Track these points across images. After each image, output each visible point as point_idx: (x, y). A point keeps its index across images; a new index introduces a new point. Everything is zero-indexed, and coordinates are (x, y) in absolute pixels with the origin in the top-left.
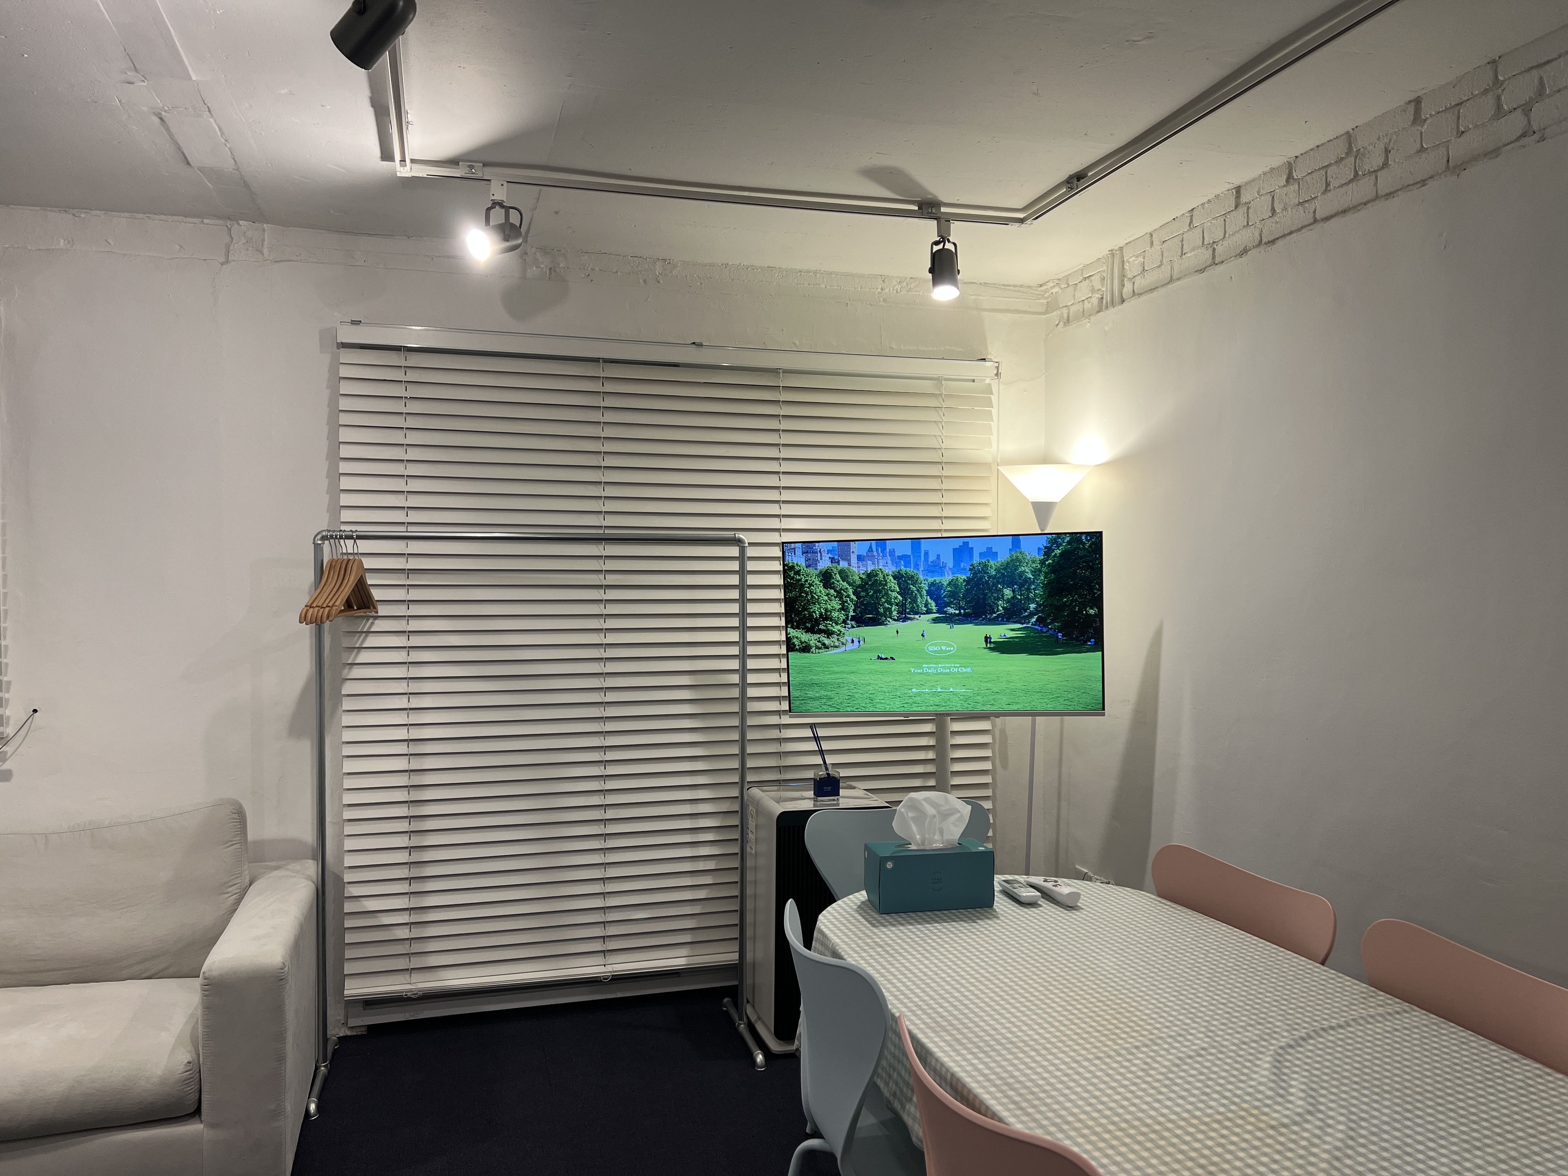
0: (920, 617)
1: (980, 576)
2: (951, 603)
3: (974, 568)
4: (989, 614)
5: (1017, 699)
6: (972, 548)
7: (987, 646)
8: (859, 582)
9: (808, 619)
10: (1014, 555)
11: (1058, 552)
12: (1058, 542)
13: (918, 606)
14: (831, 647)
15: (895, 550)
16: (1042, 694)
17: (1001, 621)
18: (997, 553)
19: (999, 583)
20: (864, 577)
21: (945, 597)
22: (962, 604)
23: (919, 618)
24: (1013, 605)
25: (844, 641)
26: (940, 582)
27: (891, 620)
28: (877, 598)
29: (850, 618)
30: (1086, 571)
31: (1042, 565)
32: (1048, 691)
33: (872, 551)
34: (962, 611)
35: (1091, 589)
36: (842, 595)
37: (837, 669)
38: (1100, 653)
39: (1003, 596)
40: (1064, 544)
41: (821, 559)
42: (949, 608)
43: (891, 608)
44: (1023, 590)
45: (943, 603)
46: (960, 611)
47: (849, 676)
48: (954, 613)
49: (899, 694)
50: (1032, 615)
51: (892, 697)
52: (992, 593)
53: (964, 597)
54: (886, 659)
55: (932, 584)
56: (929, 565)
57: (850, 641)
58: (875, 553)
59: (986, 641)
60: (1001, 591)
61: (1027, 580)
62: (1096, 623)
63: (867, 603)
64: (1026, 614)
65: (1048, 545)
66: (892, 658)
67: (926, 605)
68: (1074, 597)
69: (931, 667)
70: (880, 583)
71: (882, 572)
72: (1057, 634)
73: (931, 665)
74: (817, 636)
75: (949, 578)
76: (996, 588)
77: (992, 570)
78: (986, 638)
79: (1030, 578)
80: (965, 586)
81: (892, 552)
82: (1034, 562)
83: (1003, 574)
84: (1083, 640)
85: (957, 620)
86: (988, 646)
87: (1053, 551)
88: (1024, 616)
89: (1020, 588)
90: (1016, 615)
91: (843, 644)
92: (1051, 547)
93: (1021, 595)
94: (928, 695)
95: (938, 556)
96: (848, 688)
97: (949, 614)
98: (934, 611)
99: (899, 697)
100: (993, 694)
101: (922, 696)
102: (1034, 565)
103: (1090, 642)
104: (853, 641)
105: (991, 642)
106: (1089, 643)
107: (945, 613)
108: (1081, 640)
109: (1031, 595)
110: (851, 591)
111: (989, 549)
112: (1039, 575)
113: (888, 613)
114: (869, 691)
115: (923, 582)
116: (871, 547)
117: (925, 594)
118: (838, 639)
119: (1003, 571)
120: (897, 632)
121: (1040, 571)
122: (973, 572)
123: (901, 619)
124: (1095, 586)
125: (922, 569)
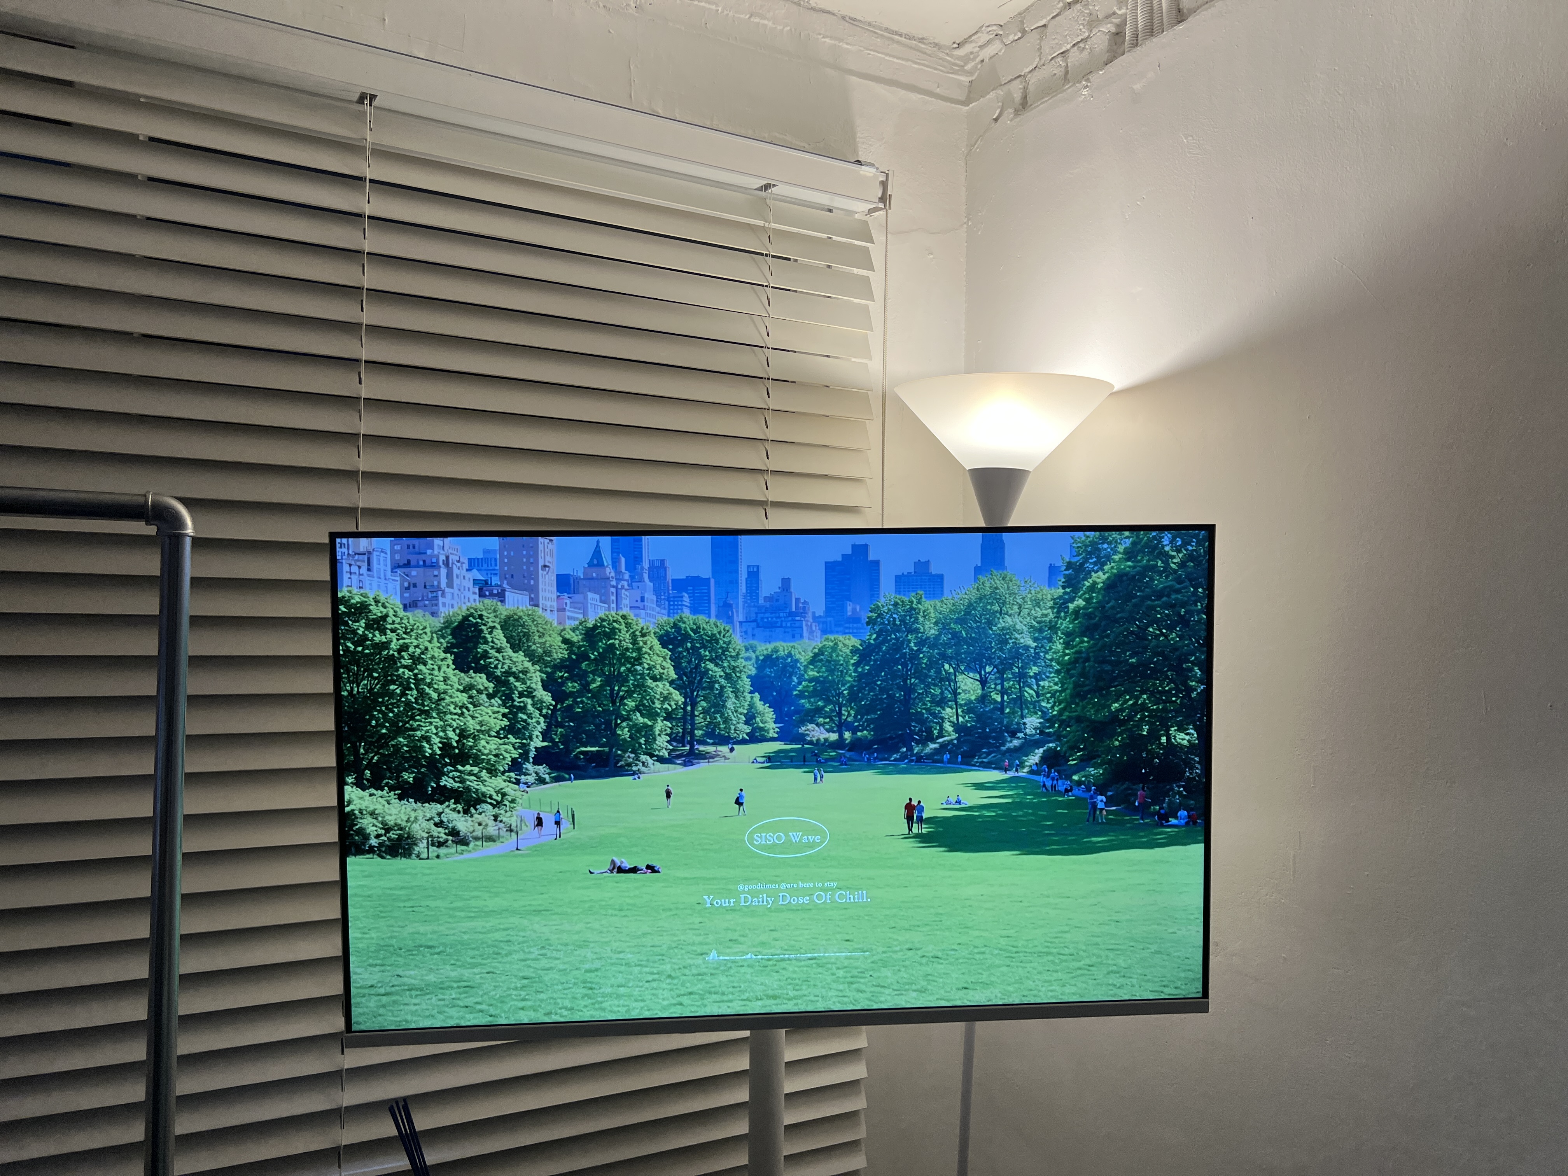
0: (732, 750)
1: (897, 639)
2: (818, 711)
3: (880, 615)
4: (918, 742)
5: (985, 974)
6: (877, 563)
7: (910, 830)
8: (560, 653)
9: (407, 760)
10: (987, 584)
11: (1100, 578)
12: (1099, 550)
13: (727, 720)
14: (476, 839)
15: (667, 564)
16: (1050, 958)
17: (950, 762)
18: (941, 577)
19: (944, 657)
20: (575, 638)
21: (801, 695)
22: (848, 714)
23: (729, 755)
24: (981, 718)
25: (513, 821)
26: (790, 653)
27: (650, 761)
28: (613, 698)
29: (532, 754)
30: (1171, 628)
31: (1058, 612)
32: (1066, 951)
33: (601, 564)
34: (847, 735)
35: (1183, 676)
36: (511, 690)
37: (492, 903)
38: (1201, 846)
39: (955, 693)
40: (1116, 557)
41: (450, 585)
42: (811, 726)
43: (651, 728)
44: (1009, 680)
45: (796, 712)
46: (841, 735)
47: (525, 922)
48: (826, 740)
49: (667, 967)
50: (1029, 745)
51: (650, 978)
52: (928, 686)
53: (853, 697)
54: (634, 870)
55: (768, 661)
56: (760, 607)
57: (533, 822)
58: (609, 572)
59: (909, 818)
60: (949, 680)
61: (1017, 653)
62: (1192, 768)
63: (585, 711)
64: (1016, 743)
65: (1074, 560)
66: (651, 868)
67: (750, 719)
68: (1137, 698)
69: (761, 892)
70: (623, 655)
71: (628, 625)
72: (1092, 797)
73: (759, 886)
74: (431, 809)
75: (814, 644)
76: (939, 672)
77: (928, 624)
78: (910, 808)
79: (1027, 648)
80: (856, 665)
81: (658, 570)
82: (1037, 604)
83: (955, 635)
84: (1158, 813)
85: (833, 759)
86: (915, 830)
87: (1088, 574)
88: (1009, 750)
89: (1001, 672)
90: (989, 745)
91: (511, 831)
92: (1082, 564)
93: (1003, 693)
94: (750, 970)
95: (786, 584)
96: (521, 956)
97: (811, 743)
98: (772, 734)
99: (670, 976)
100: (924, 960)
101: (732, 972)
102: (1038, 612)
103: (1176, 817)
104: (540, 822)
105: (921, 820)
106: (1173, 821)
107: (800, 739)
108: (1153, 815)
109: (1029, 693)
110: (536, 678)
111: (922, 567)
112: (1050, 640)
113: (642, 741)
114: (581, 962)
115: (743, 654)
116: (597, 553)
117: (748, 688)
118: (496, 818)
119: (958, 628)
120: (668, 794)
121: (1053, 628)
122: (877, 628)
123: (679, 756)
124: (1192, 670)
125: (740, 616)
